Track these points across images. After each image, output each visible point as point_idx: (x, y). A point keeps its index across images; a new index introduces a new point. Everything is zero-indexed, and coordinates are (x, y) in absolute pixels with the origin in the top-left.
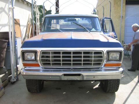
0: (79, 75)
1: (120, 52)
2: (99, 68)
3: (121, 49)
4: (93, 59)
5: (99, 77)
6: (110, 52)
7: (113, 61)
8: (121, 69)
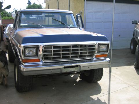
0: (77, 66)
1: (108, 45)
2: (91, 59)
3: (108, 42)
4: (88, 51)
5: (93, 67)
6: (100, 44)
7: (102, 53)
8: (108, 59)
